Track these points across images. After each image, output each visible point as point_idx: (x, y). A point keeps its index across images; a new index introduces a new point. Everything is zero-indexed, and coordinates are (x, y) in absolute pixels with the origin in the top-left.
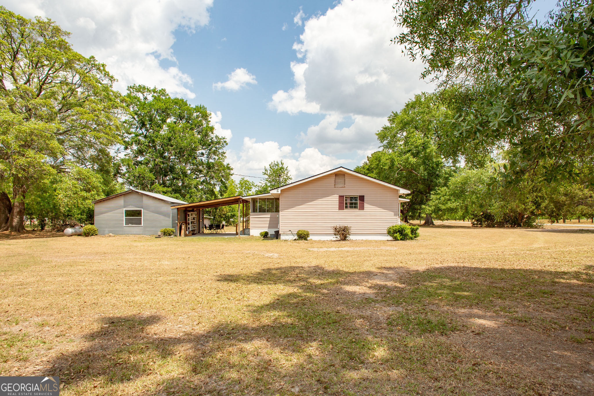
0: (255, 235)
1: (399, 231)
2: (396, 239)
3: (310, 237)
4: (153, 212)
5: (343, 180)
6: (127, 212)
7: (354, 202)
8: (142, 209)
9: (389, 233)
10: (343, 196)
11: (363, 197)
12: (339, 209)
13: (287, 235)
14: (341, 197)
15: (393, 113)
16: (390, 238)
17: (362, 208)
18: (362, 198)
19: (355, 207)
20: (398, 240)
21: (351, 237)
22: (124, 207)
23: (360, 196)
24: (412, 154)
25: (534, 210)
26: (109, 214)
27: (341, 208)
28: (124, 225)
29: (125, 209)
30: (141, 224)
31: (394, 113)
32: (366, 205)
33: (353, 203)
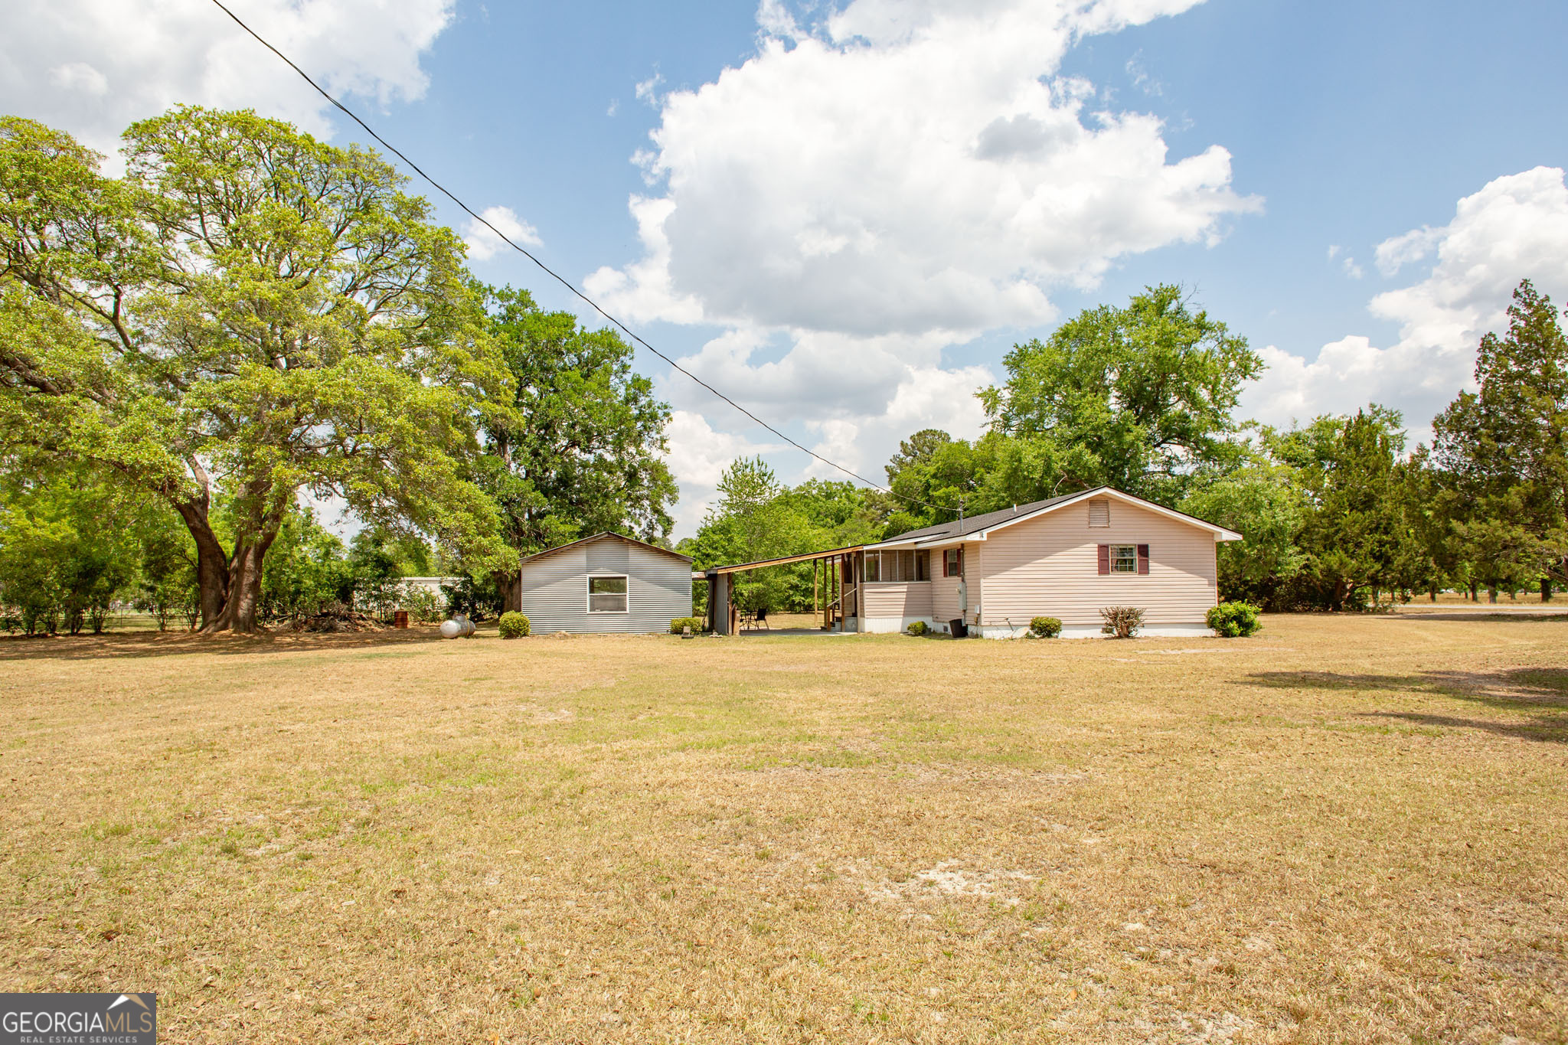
0: (875, 632)
1: (1235, 618)
2: (1227, 634)
3: (1064, 634)
4: (650, 581)
5: (1104, 514)
6: (592, 581)
7: (1127, 557)
8: (627, 576)
9: (1211, 624)
10: (1106, 547)
11: (1146, 547)
12: (1100, 573)
13: (997, 627)
14: (1103, 549)
15: (1016, 346)
16: (1212, 632)
17: (1145, 570)
18: (1144, 550)
19: (1131, 569)
20: (1233, 636)
21: (1140, 632)
22: (588, 571)
23: (1140, 547)
24: (1088, 445)
25: (1378, 572)
26: (555, 587)
27: (1103, 569)
28: (588, 612)
29: (588, 576)
30: (624, 609)
31: (1020, 347)
32: (1152, 565)
33: (1125, 560)
